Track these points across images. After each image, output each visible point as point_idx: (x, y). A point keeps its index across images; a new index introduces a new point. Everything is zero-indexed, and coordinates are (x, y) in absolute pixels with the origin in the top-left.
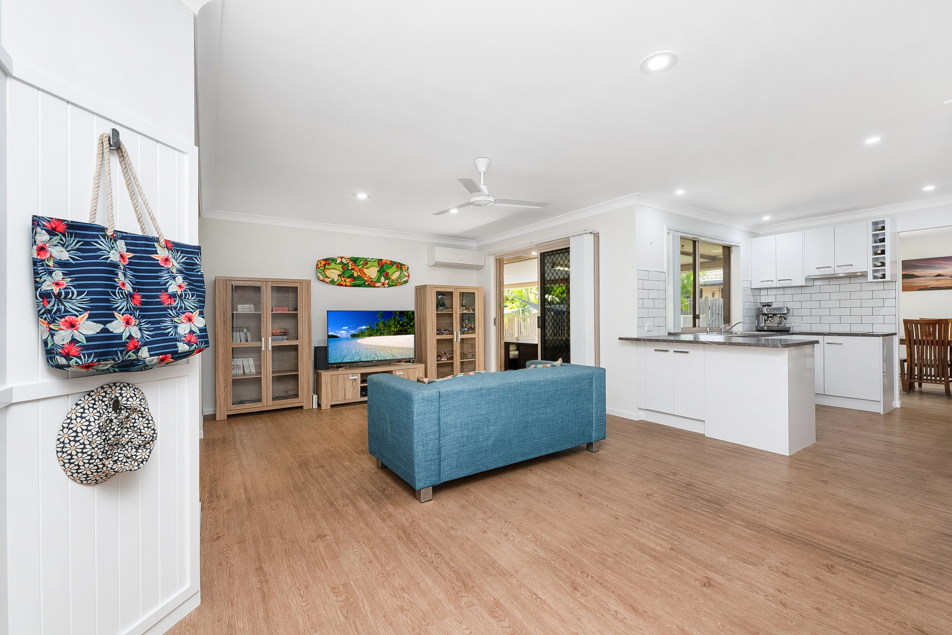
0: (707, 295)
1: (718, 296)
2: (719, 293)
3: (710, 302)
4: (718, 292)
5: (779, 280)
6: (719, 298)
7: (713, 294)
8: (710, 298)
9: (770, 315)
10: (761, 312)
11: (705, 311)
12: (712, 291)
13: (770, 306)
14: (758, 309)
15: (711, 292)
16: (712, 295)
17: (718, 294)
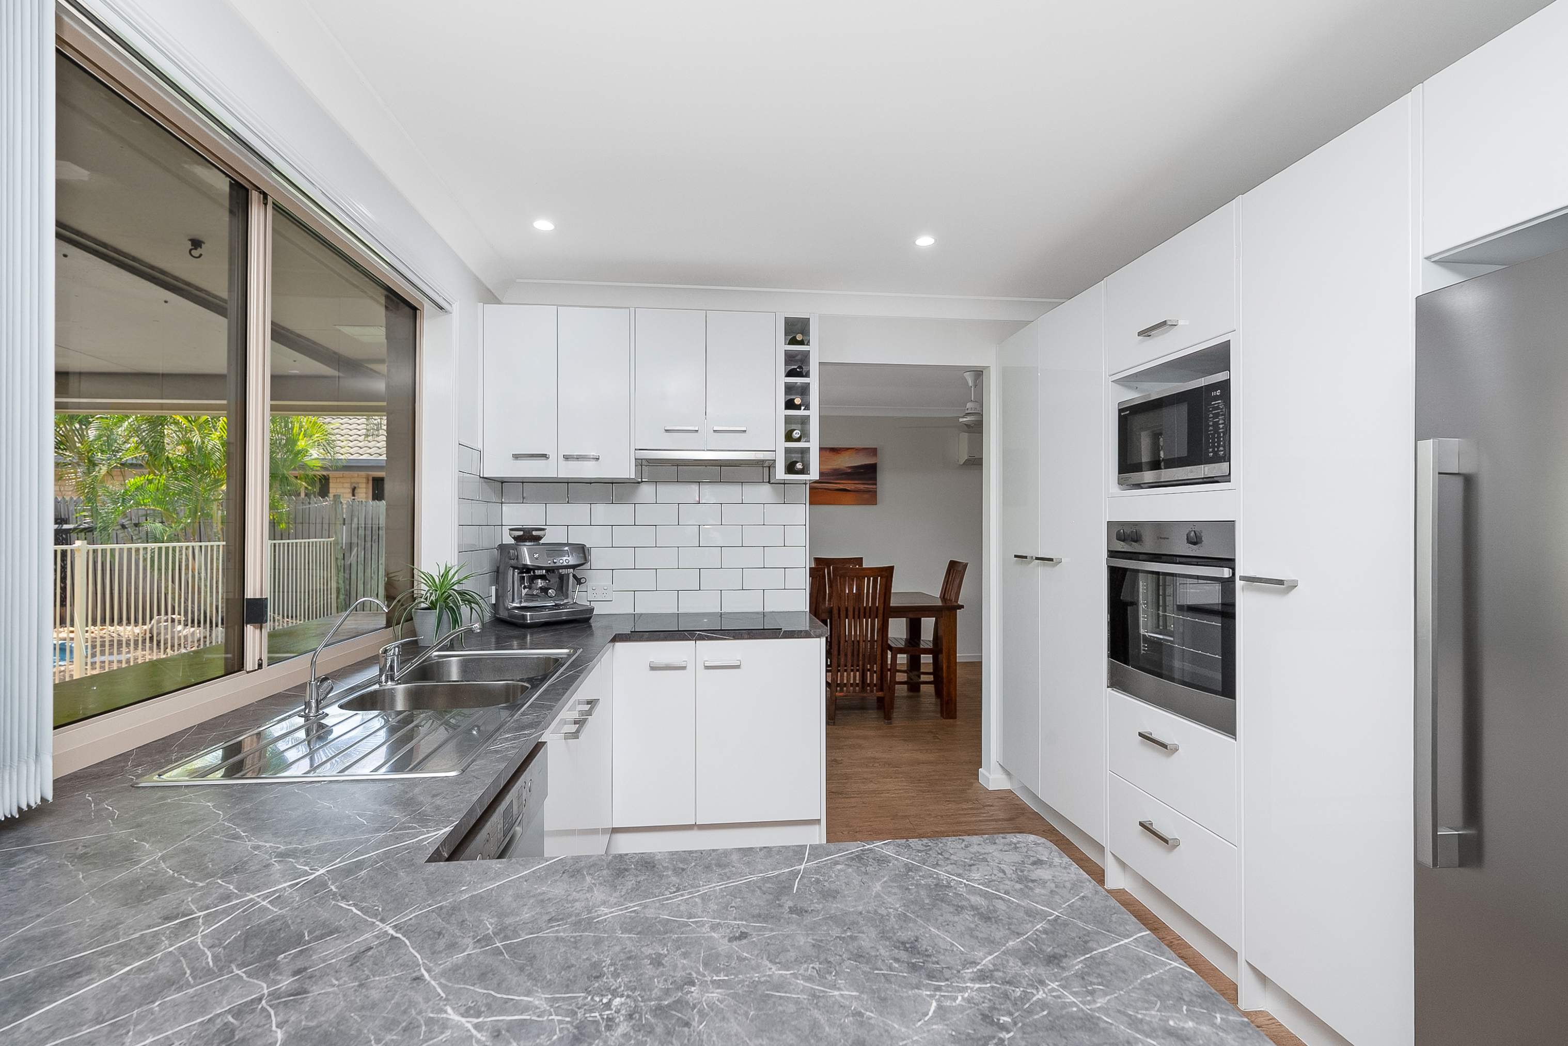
0: (339, 491)
1: (363, 495)
2: (366, 488)
3: (345, 506)
4: (364, 485)
5: (567, 458)
6: (367, 498)
7: (354, 489)
8: (346, 498)
9: (538, 572)
10: (512, 562)
11: (333, 531)
12: (351, 483)
13: (539, 538)
14: (502, 548)
15: (348, 485)
16: (349, 490)
17: (364, 490)
